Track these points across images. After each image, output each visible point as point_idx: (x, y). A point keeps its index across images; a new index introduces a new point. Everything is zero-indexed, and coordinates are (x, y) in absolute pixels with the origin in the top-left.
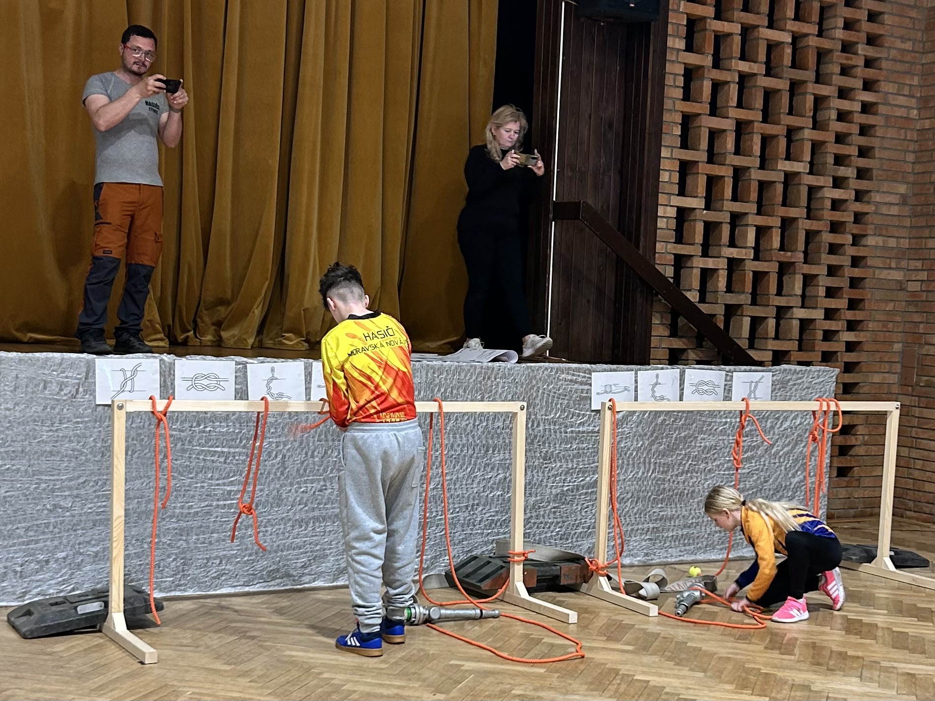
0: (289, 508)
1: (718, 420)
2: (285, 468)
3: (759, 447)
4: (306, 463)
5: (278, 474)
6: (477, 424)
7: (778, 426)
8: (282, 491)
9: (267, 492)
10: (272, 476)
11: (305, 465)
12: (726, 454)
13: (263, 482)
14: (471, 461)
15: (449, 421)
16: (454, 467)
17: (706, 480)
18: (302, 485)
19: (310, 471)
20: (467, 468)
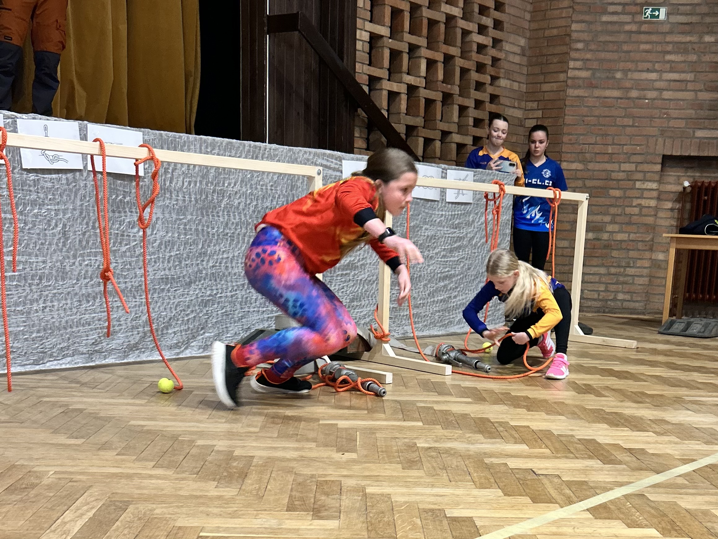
0: (75, 281)
1: (437, 213)
2: (67, 239)
3: (464, 238)
4: (88, 234)
5: (60, 245)
6: (248, 203)
7: (477, 220)
8: (65, 264)
9: (50, 264)
10: (54, 247)
11: (86, 236)
12: (442, 243)
13: (45, 253)
14: (244, 239)
15: (223, 199)
16: (230, 246)
17: (429, 266)
18: (86, 258)
19: (93, 243)
20: (241, 247)
